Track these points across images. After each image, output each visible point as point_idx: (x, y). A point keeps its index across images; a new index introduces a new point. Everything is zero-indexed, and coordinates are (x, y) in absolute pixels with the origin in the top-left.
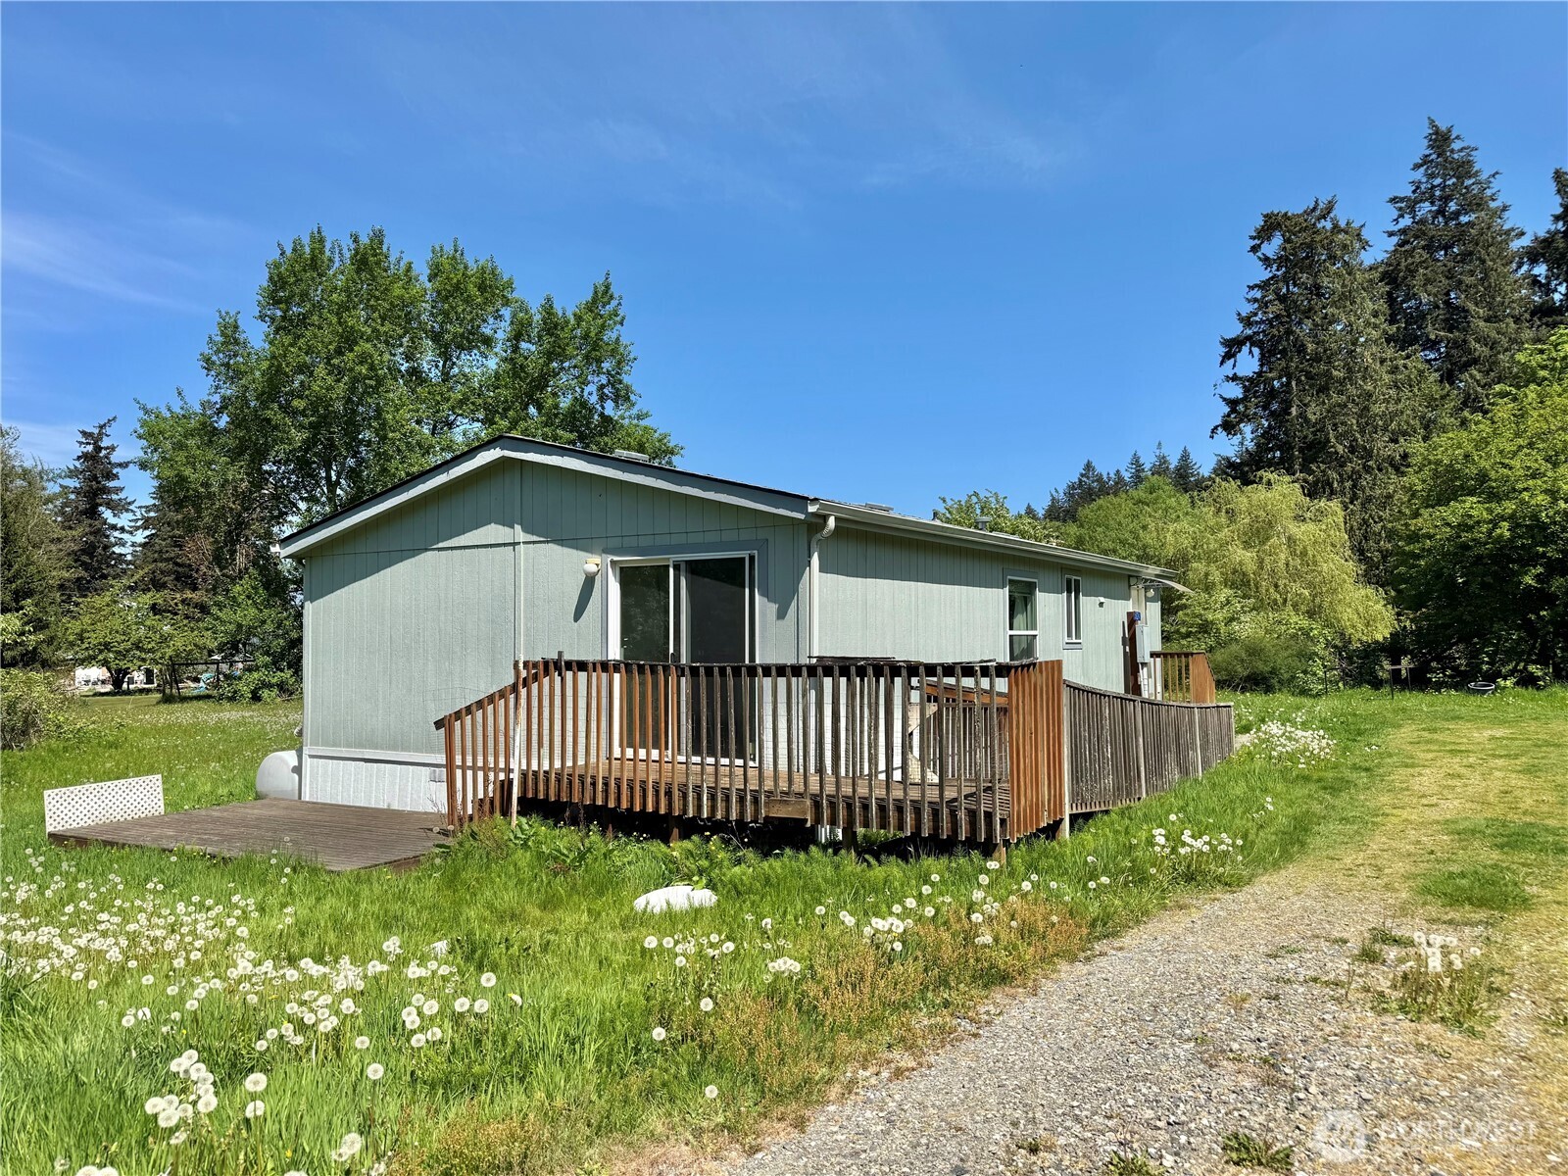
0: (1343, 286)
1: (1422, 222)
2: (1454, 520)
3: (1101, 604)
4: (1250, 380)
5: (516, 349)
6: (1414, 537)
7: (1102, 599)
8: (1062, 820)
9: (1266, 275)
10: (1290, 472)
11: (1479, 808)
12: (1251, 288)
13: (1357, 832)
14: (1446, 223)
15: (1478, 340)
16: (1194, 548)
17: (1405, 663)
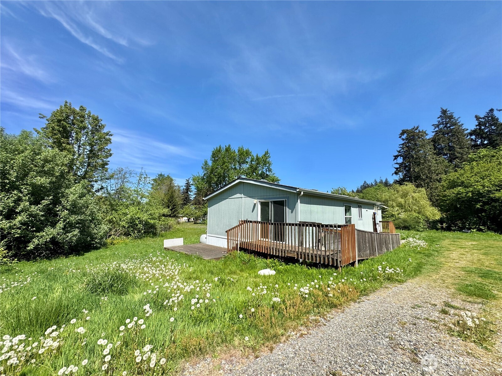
0: (422, 143)
1: (441, 129)
2: (456, 192)
3: (367, 211)
4: (401, 164)
5: (251, 163)
6: (445, 196)
7: (367, 209)
8: (355, 261)
9: (403, 142)
10: (411, 182)
11: (472, 264)
12: (400, 145)
13: (436, 269)
14: (447, 129)
15: (457, 153)
16: (389, 198)
17: (444, 225)
